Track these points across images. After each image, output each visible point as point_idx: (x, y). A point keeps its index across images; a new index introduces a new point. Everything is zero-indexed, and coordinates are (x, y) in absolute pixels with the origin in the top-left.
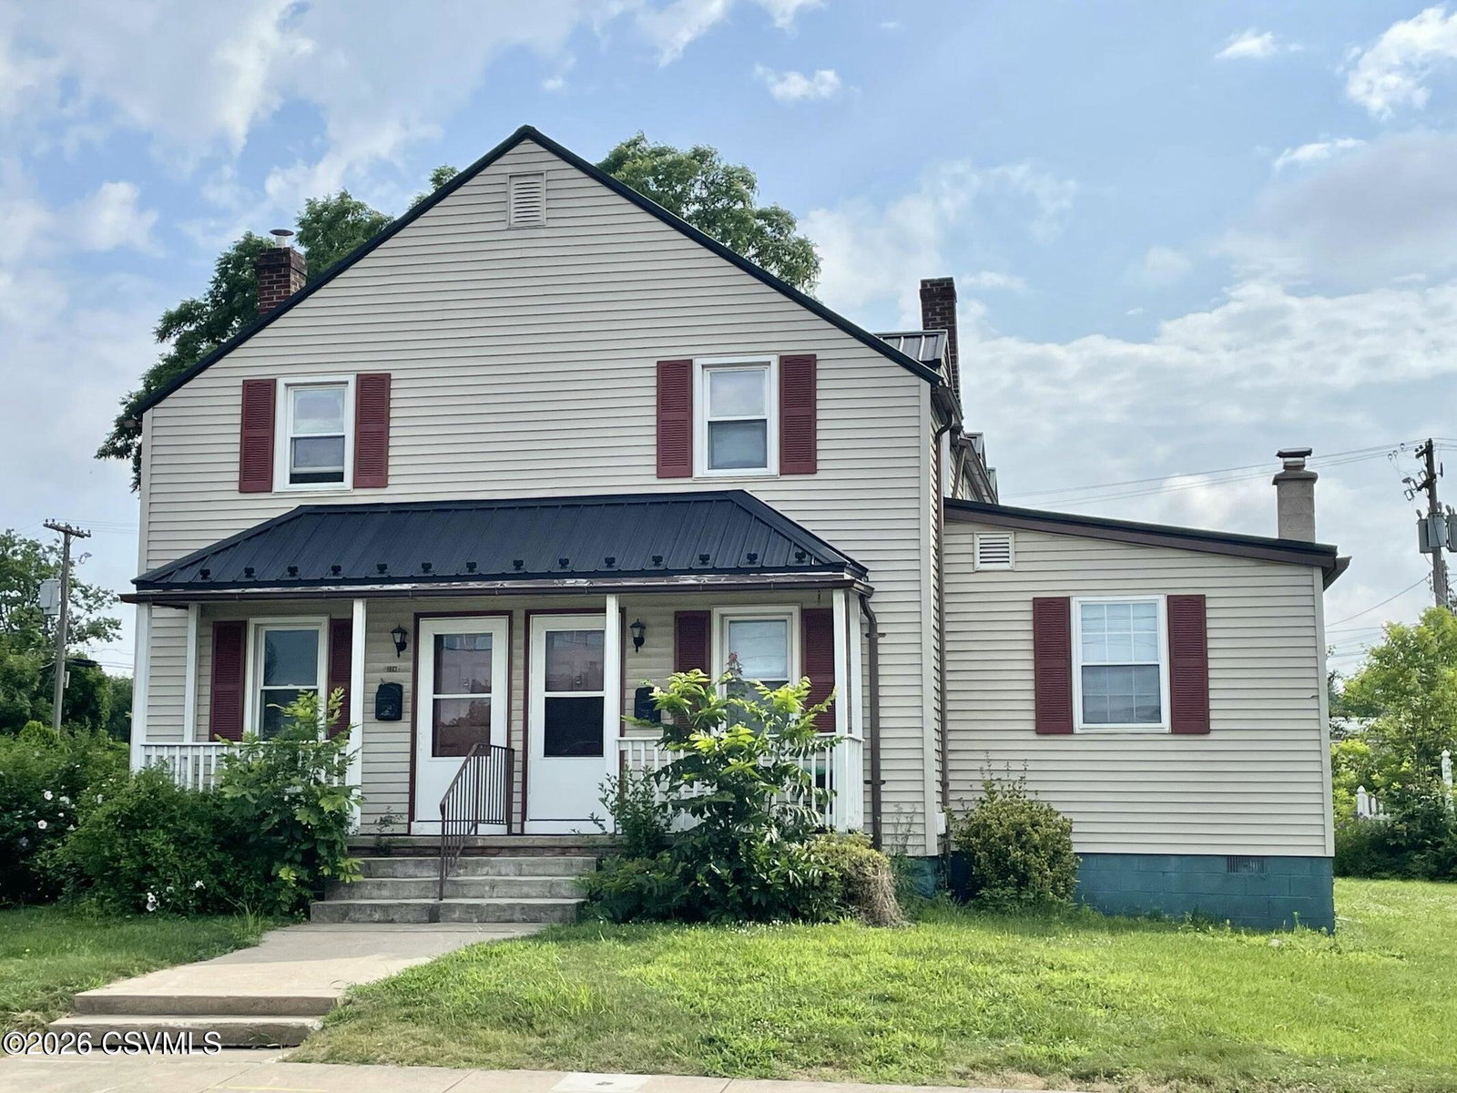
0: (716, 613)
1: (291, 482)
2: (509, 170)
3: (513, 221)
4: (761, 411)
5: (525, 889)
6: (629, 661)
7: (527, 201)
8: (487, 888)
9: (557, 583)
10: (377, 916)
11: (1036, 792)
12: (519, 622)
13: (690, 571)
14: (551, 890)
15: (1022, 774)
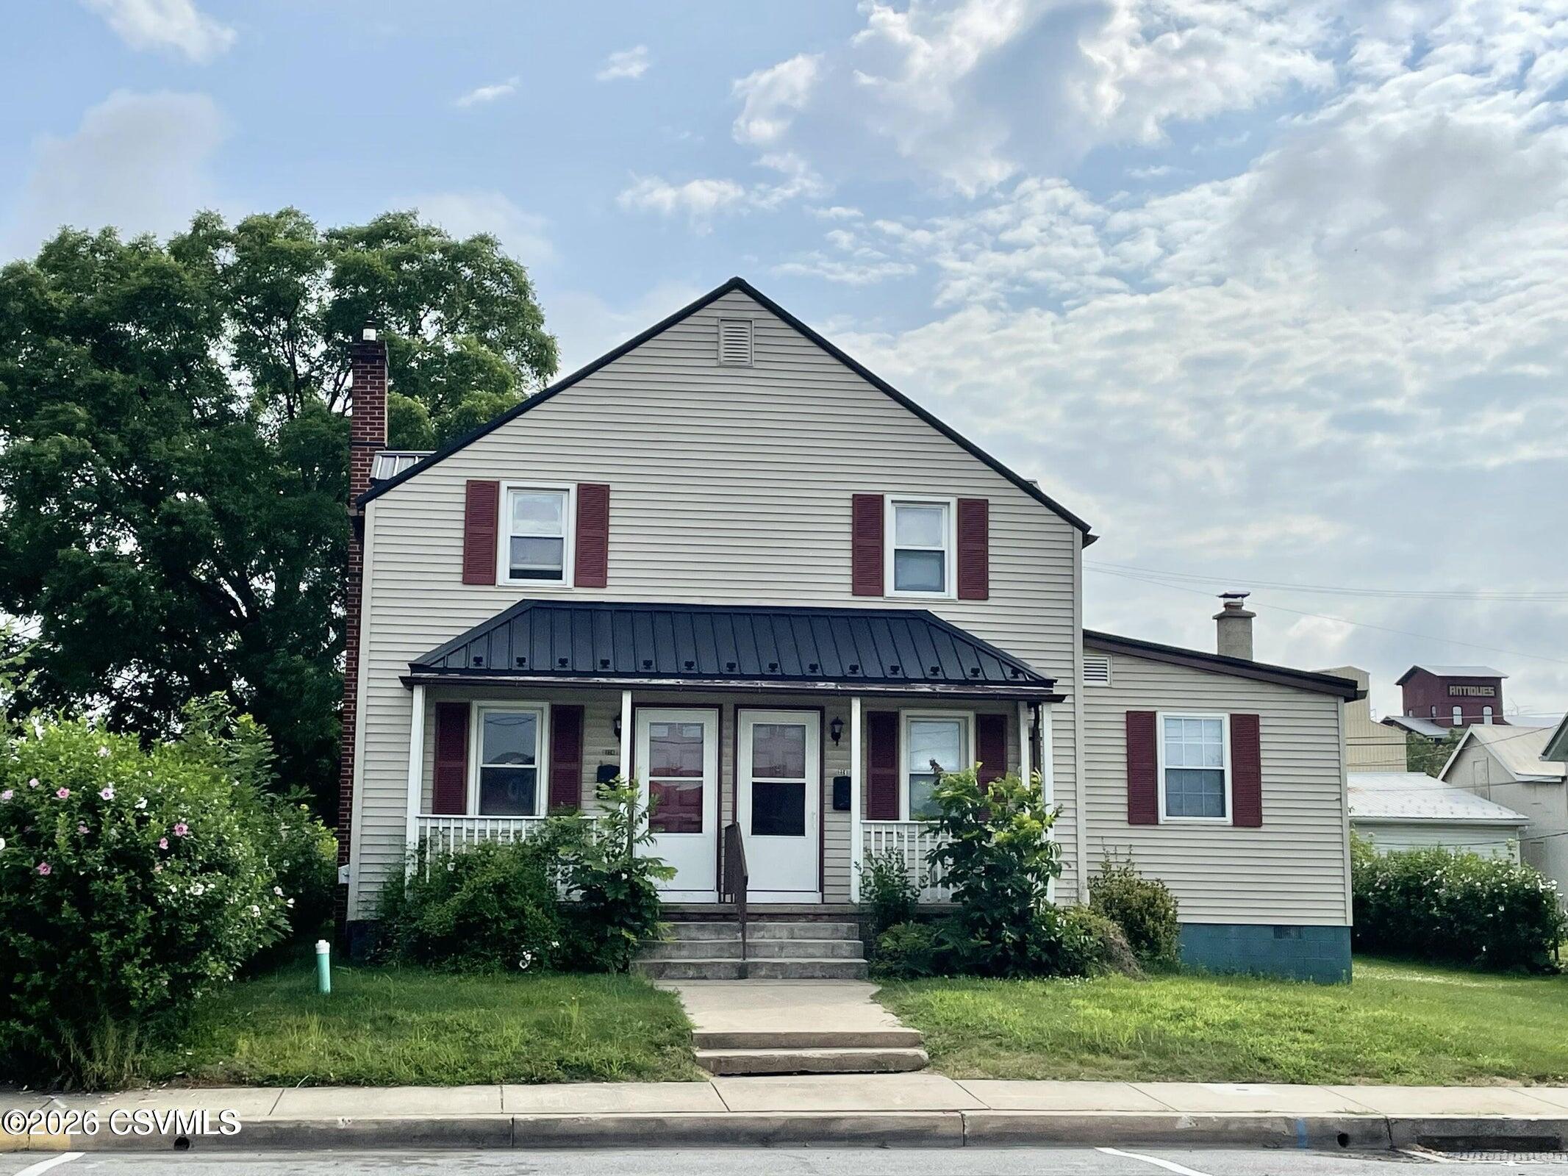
0: (904, 714)
1: (511, 577)
2: (720, 314)
3: (722, 359)
4: (939, 543)
5: (810, 950)
6: (827, 752)
7: (735, 341)
8: (777, 949)
9: (809, 686)
10: (691, 973)
11: (1140, 872)
12: (728, 714)
13: (926, 681)
14: (833, 951)
15: (1128, 857)
